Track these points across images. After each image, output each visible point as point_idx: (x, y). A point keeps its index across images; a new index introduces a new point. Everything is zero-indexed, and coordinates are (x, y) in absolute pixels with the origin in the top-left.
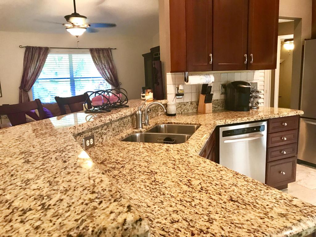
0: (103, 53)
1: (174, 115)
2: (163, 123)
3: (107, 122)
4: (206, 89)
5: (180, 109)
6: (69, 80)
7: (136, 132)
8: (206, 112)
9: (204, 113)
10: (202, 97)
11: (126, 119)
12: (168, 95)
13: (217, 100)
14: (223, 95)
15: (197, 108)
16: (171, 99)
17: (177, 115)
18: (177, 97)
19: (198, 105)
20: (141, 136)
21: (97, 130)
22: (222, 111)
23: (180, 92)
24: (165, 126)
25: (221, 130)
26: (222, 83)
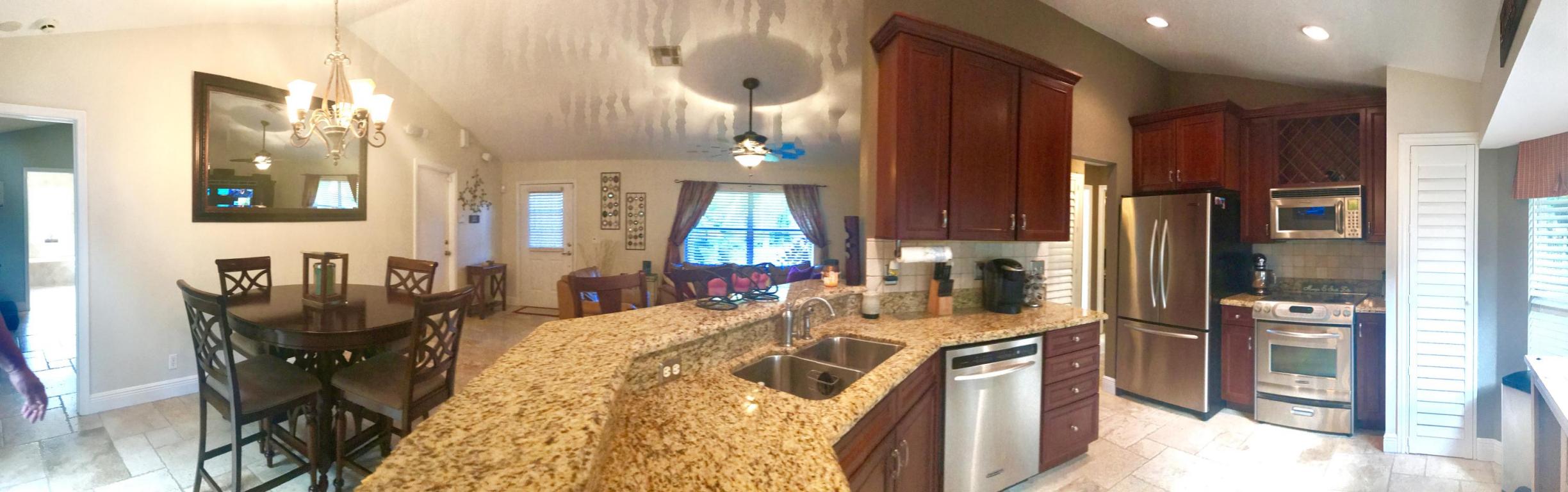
0: (805, 192)
1: (876, 317)
2: (841, 335)
3: (711, 333)
4: (940, 271)
5: (891, 305)
6: (745, 232)
7: (777, 353)
8: (941, 313)
9: (936, 314)
10: (935, 285)
11: (760, 326)
12: (868, 278)
13: (967, 290)
14: (979, 281)
15: (926, 304)
16: (873, 286)
17: (881, 316)
18: (887, 282)
19: (927, 297)
20: (782, 360)
21: (691, 348)
22: (975, 311)
23: (891, 273)
24: (841, 339)
25: (950, 356)
26: (978, 260)
